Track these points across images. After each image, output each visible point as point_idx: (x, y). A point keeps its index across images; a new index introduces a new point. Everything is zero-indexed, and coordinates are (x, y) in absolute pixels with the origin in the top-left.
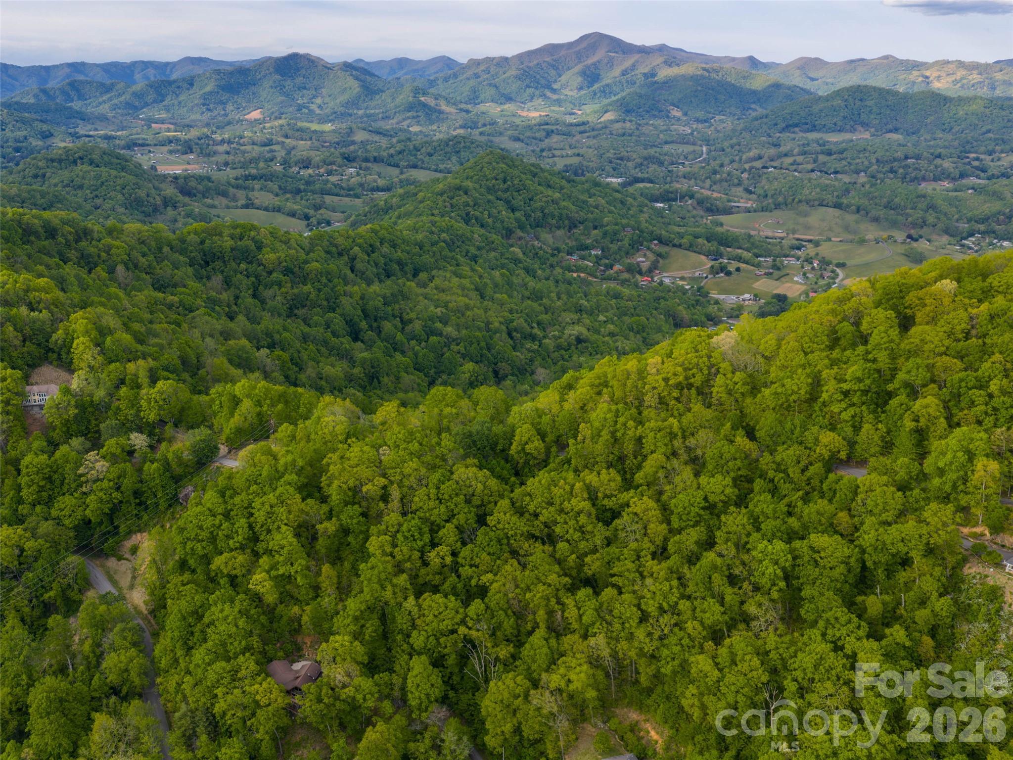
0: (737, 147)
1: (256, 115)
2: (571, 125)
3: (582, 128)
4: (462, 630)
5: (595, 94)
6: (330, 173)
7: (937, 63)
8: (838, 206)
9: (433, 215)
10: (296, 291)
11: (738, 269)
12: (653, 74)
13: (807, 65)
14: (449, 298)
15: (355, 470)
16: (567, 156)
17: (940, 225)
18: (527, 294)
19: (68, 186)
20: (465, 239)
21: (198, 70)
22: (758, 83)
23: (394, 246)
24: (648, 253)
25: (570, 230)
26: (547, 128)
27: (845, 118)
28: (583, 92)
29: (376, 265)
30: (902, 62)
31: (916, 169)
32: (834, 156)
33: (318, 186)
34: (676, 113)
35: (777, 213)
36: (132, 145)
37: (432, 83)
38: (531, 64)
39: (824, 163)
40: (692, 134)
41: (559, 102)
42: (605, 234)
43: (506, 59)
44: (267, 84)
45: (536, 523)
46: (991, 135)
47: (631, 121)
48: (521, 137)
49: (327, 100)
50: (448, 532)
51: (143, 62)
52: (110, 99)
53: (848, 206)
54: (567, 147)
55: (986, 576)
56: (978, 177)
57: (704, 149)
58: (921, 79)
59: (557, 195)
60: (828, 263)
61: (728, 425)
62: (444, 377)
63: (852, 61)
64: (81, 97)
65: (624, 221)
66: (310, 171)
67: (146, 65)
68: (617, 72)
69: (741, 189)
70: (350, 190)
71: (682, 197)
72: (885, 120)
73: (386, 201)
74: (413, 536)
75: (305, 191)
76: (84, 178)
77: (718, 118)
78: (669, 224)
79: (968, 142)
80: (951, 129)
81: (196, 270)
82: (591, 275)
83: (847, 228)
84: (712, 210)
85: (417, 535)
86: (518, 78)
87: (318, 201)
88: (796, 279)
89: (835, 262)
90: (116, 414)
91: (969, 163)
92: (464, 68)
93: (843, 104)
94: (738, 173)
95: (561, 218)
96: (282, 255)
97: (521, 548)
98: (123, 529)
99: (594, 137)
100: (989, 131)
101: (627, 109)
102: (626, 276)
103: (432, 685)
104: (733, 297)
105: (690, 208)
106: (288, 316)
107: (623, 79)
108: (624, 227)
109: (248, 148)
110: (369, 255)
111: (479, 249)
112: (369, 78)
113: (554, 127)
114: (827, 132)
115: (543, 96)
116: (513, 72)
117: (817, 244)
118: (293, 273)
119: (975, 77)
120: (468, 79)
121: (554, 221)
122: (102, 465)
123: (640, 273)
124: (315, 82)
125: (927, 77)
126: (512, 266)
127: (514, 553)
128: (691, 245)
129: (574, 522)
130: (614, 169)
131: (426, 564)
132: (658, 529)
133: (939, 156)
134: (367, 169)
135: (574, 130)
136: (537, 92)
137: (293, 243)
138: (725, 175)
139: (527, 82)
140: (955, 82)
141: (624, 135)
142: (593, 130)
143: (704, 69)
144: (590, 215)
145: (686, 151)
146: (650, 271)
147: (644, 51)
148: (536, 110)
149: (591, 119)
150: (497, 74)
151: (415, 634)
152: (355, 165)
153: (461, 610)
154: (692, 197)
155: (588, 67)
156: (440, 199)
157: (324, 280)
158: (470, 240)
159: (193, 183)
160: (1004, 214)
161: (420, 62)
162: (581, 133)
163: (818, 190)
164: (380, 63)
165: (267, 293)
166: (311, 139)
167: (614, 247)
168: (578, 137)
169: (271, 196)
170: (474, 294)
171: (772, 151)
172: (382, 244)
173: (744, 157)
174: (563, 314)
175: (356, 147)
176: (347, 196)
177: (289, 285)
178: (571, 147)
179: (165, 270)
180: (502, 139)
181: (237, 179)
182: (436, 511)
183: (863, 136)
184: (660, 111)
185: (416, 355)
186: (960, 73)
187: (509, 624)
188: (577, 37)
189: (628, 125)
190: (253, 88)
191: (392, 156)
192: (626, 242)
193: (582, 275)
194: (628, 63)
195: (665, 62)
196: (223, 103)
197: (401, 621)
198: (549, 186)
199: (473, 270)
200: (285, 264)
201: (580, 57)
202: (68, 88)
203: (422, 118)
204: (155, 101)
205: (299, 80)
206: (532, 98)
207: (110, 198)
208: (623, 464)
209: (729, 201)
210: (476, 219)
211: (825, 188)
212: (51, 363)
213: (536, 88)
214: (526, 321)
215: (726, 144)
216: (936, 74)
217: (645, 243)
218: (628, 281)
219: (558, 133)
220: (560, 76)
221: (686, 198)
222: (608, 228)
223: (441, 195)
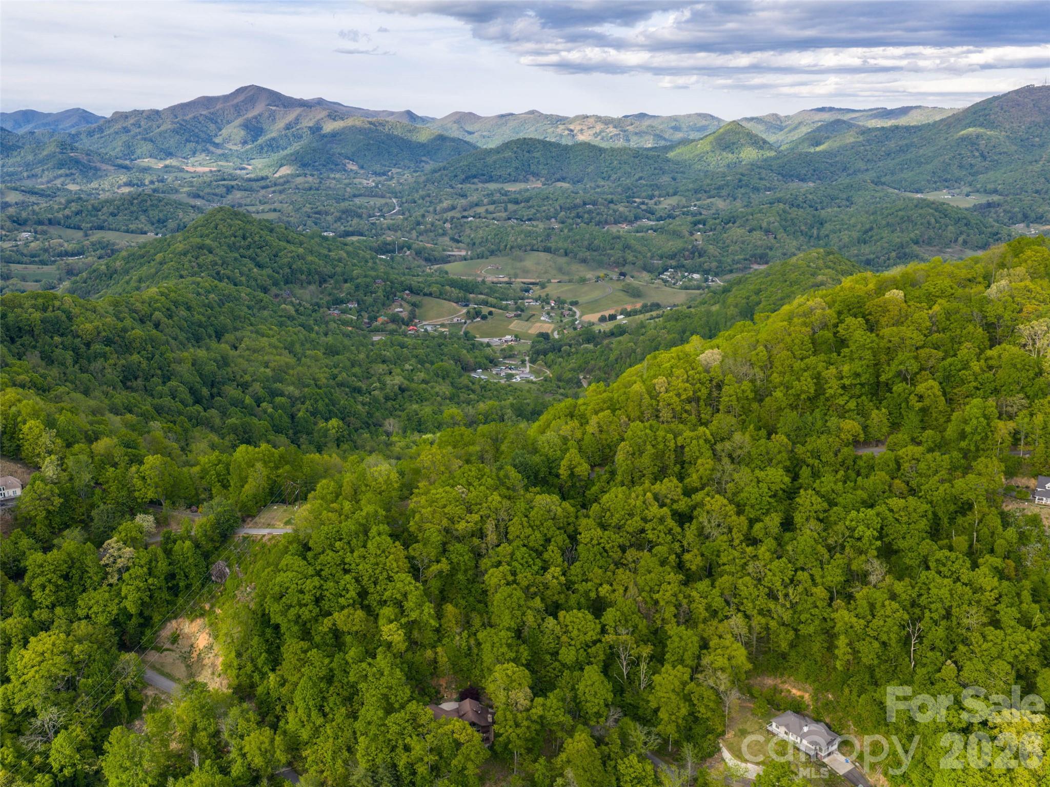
0: (428, 199)
2: (250, 180)
3: (263, 183)
5: (262, 148)
7: (577, 117)
8: (547, 250)
9: (182, 277)
10: (124, 361)
11: (491, 313)
12: (319, 128)
13: (462, 118)
17: (640, 263)
22: (423, 137)
24: (404, 303)
25: (321, 284)
26: (225, 184)
27: (517, 168)
28: (248, 146)
30: (547, 117)
31: (598, 214)
32: (523, 204)
34: (351, 166)
35: (492, 259)
37: (74, 138)
38: (187, 118)
39: (515, 211)
40: (377, 187)
41: (224, 157)
42: (357, 287)
43: (157, 112)
46: (643, 182)
47: (312, 175)
48: (201, 194)
50: (553, 554)
53: (557, 250)
54: (257, 203)
55: (1024, 509)
56: (648, 219)
57: (394, 201)
58: (567, 132)
59: (300, 250)
60: (564, 302)
63: (502, 116)
65: (373, 273)
68: (281, 124)
69: (447, 239)
70: (33, 256)
71: (401, 248)
72: (552, 171)
77: (394, 170)
78: (404, 274)
79: (629, 188)
80: (609, 177)
82: (358, 328)
83: (560, 270)
84: (430, 260)
85: (531, 561)
86: (175, 132)
87: (4, 269)
88: (542, 318)
89: (568, 301)
91: (638, 207)
92: (108, 121)
93: (513, 156)
94: (441, 223)
95: (310, 273)
96: (99, 324)
98: (157, 618)
99: (281, 192)
100: (641, 178)
101: (303, 163)
102: (392, 326)
104: (496, 340)
105: (412, 258)
107: (289, 133)
108: (374, 279)
110: (170, 320)
111: (250, 308)
113: (233, 183)
114: (503, 182)
115: (209, 152)
116: (167, 126)
117: (543, 286)
118: (114, 343)
119: (612, 131)
120: (117, 133)
121: (304, 277)
122: (128, 552)
123: (404, 322)
125: (572, 131)
127: (619, 563)
128: (441, 294)
133: (611, 202)
134: (44, 232)
135: (255, 185)
136: (199, 147)
138: (429, 226)
139: (187, 135)
140: (596, 135)
141: (310, 189)
142: (275, 185)
143: (370, 123)
144: (337, 269)
145: (378, 204)
146: (411, 320)
148: (202, 165)
149: (266, 174)
150: (150, 127)
151: (562, 650)
152: (27, 228)
153: (597, 621)
154: (409, 248)
155: (248, 120)
156: (185, 260)
157: (149, 348)
158: (237, 300)
160: (688, 250)
161: (49, 115)
162: (263, 188)
163: (523, 236)
165: (94, 366)
167: (369, 299)
168: (263, 192)
170: (287, 353)
171: (463, 202)
173: (438, 208)
174: (372, 366)
176: (31, 263)
177: (115, 356)
178: (261, 202)
183: (535, 185)
184: (336, 165)
185: (271, 417)
186: (599, 127)
188: (232, 90)
189: (310, 179)
192: (380, 293)
194: (291, 116)
195: (329, 116)
198: (289, 242)
199: (270, 329)
200: (104, 334)
201: (239, 110)
203: (77, 175)
206: (194, 153)
209: (444, 250)
210: (229, 278)
211: (529, 234)
213: (197, 142)
214: (347, 375)
215: (416, 196)
216: (578, 128)
217: (398, 294)
218: (396, 331)
219: (239, 189)
220: (220, 130)
221: (405, 249)
222: (359, 281)
223: (185, 254)
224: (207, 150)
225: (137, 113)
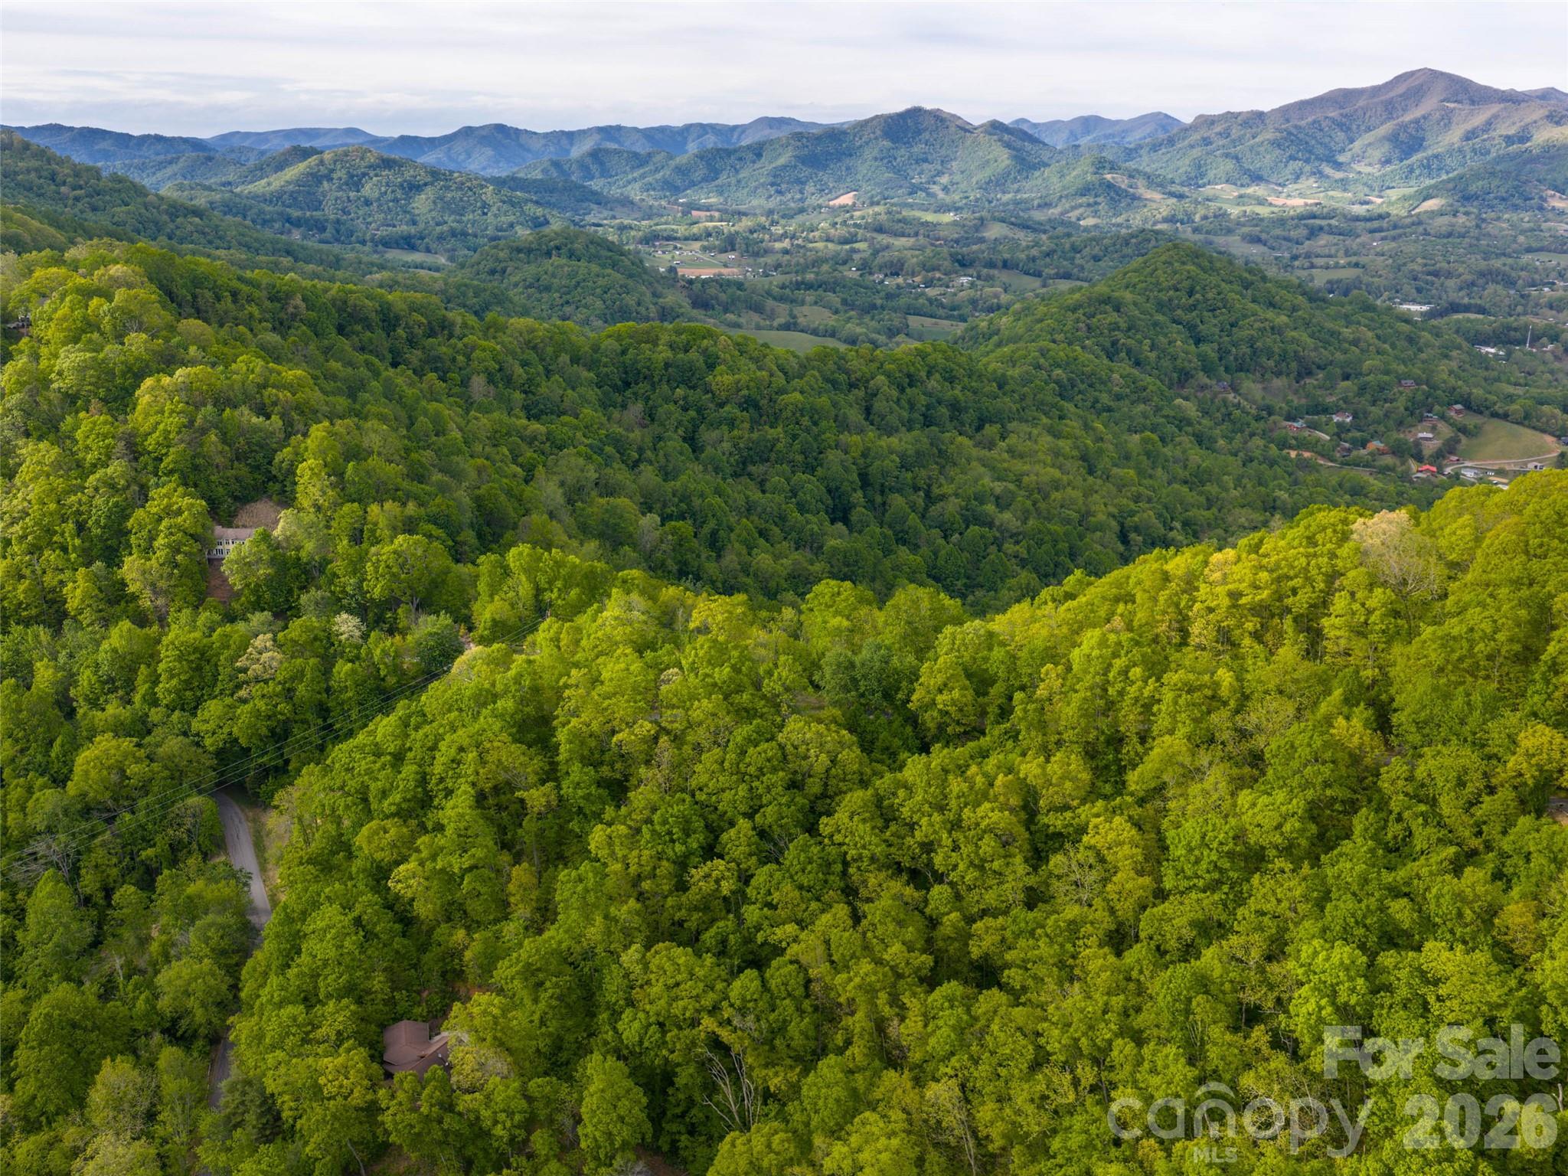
1: (847, 199)
2: (1358, 219)
3: (1376, 224)
4: (708, 1023)
5: (1412, 171)
6: (929, 284)
10: (755, 436)
12: (1523, 137)
14: (1026, 467)
15: (607, 702)
16: (1337, 266)
18: (1182, 473)
19: (531, 286)
20: (1093, 381)
21: (775, 134)
23: (951, 379)
24: (1442, 427)
25: (1299, 377)
26: (1312, 223)
28: (1389, 168)
29: (912, 406)
33: (903, 301)
34: (1558, 202)
36: (651, 239)
37: (1131, 153)
38: (1303, 123)
41: (1344, 184)
42: (1363, 389)
43: (1260, 115)
44: (869, 153)
45: (909, 841)
47: (1467, 214)
48: (1264, 236)
49: (957, 178)
50: (739, 837)
51: (701, 125)
52: (643, 176)
54: (1341, 253)
59: (1284, 319)
61: (1337, 693)
62: (979, 593)
64: (605, 173)
65: (1402, 368)
66: (900, 280)
67: (704, 129)
68: (1454, 136)
70: (953, 309)
71: (1536, 339)
73: (991, 322)
74: (670, 833)
75: (883, 308)
76: (554, 276)
78: (1498, 380)
81: (605, 394)
82: (1323, 456)
85: (677, 832)
86: (1276, 144)
87: (896, 323)
90: (331, 583)
92: (1187, 129)
95: (1284, 357)
96: (744, 377)
97: (865, 882)
99: (1394, 239)
101: (1463, 194)
102: (1389, 460)
103: (622, 1119)
105: (1549, 357)
106: (735, 475)
107: (1467, 145)
108: (1400, 380)
109: (820, 245)
110: (902, 390)
111: (1118, 397)
112: (1028, 146)
113: (1323, 223)
115: (1319, 174)
116: (1269, 135)
118: (757, 407)
120: (1191, 147)
121: (1271, 363)
122: (272, 656)
123: (1419, 458)
124: (943, 152)
126: (1171, 429)
127: (850, 893)
128: (1528, 416)
129: (971, 848)
130: (1419, 290)
131: (682, 887)
132: (1129, 883)
134: (989, 278)
135: (1360, 226)
136: (1307, 168)
137: (769, 362)
139: (1292, 150)
141: (1450, 235)
142: (1395, 227)
144: (1339, 356)
145: (1564, 264)
146: (1439, 456)
147: (1512, 99)
148: (1301, 195)
149: (1398, 211)
150: (1240, 139)
151: (628, 1013)
152: (971, 271)
153: (720, 986)
154: (1554, 339)
155: (1404, 127)
156: (1071, 318)
157: (806, 421)
158: (1104, 383)
159: (712, 291)
161: (1118, 122)
162: (1372, 231)
164: (1054, 126)
165: (707, 435)
166: (916, 234)
167: (1376, 411)
168: (1365, 238)
169: (827, 313)
170: (1073, 466)
172: (929, 374)
174: (1237, 510)
175: (983, 246)
176: (947, 318)
177: (747, 425)
178: (1347, 254)
179: (549, 389)
180: (1231, 239)
181: (783, 287)
182: (727, 796)
184: (1528, 199)
185: (936, 554)
187: (798, 1029)
188: (1389, 77)
189: (1461, 219)
190: (848, 161)
191: (1034, 259)
192: (1401, 404)
193: (1307, 455)
194: (1479, 119)
195: (1550, 117)
196: (801, 182)
197: (612, 989)
198: (1272, 305)
199: (1087, 427)
200: (745, 392)
201: (1390, 109)
202: (588, 160)
203: (1103, 207)
204: (706, 179)
205: (918, 149)
206: (1298, 178)
207: (586, 307)
208: (1117, 751)
210: (1129, 352)
212: (270, 497)
213: (1307, 161)
214: (1159, 516)
217: (1437, 408)
218: (1392, 469)
219: (1331, 231)
220: (1352, 141)
221: (1545, 340)
222: (1370, 378)
223: (1074, 310)
224: (1320, 173)
225: (1230, 116)
